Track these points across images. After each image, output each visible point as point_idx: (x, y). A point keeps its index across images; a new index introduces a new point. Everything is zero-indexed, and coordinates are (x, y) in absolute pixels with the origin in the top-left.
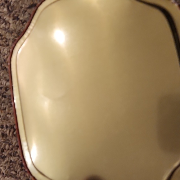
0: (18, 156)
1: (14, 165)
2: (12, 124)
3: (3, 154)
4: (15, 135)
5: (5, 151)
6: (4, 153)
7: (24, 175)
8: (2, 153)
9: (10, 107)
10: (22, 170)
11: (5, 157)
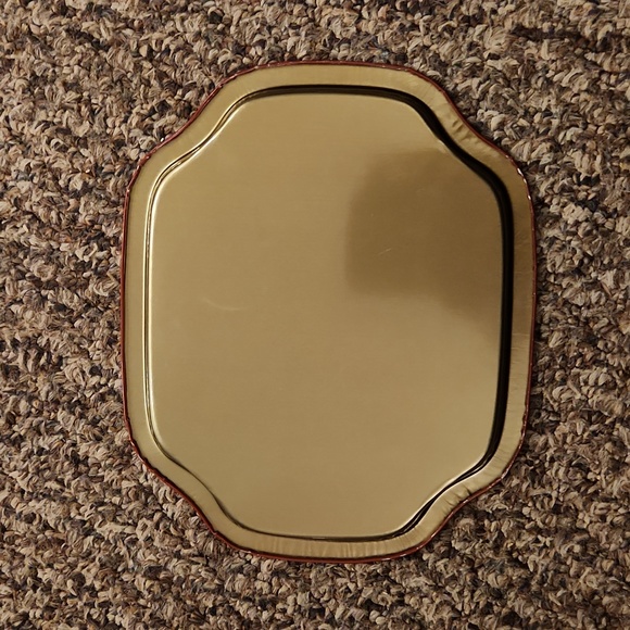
0: (62, 431)
1: (52, 460)
2: (30, 335)
3: (14, 432)
4: (43, 368)
5: (19, 420)
6: (15, 428)
7: (87, 490)
8: (10, 427)
9: (18, 280)
10: (77, 474)
11: (22, 438)
